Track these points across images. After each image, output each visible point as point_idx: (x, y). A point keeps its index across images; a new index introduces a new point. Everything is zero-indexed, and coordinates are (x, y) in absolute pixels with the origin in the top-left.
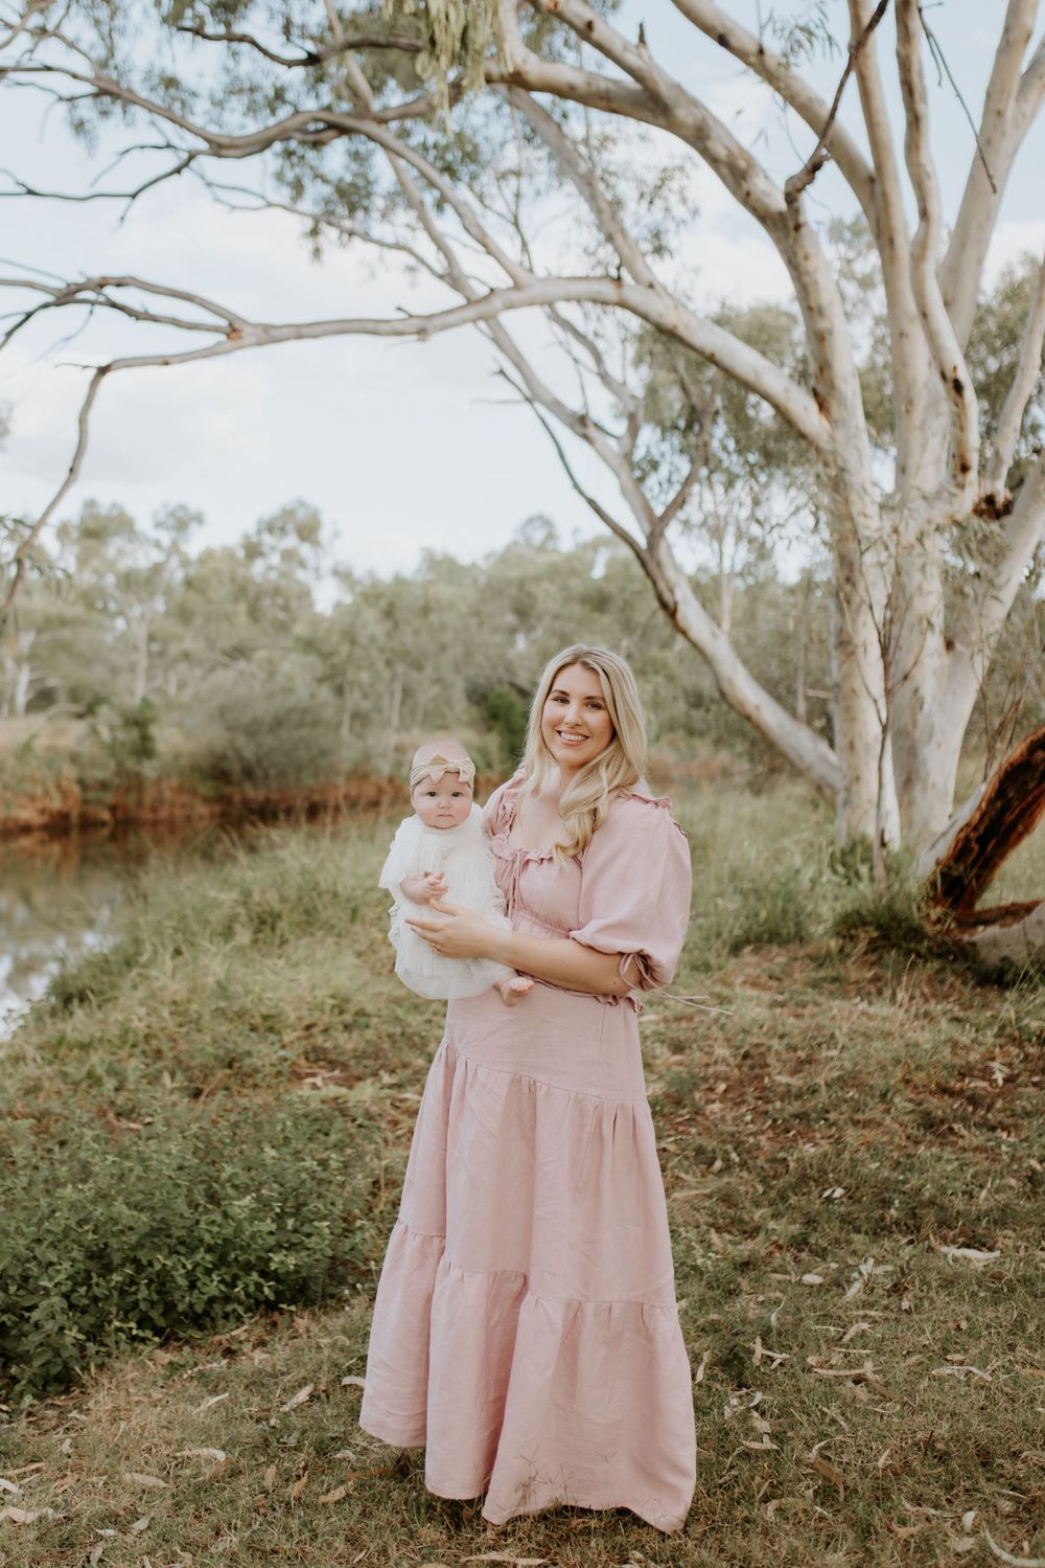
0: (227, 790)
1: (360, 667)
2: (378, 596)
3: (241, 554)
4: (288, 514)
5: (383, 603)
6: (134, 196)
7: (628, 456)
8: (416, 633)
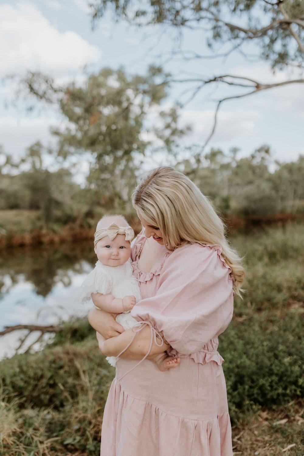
4: (263, 147)
5: (289, 169)
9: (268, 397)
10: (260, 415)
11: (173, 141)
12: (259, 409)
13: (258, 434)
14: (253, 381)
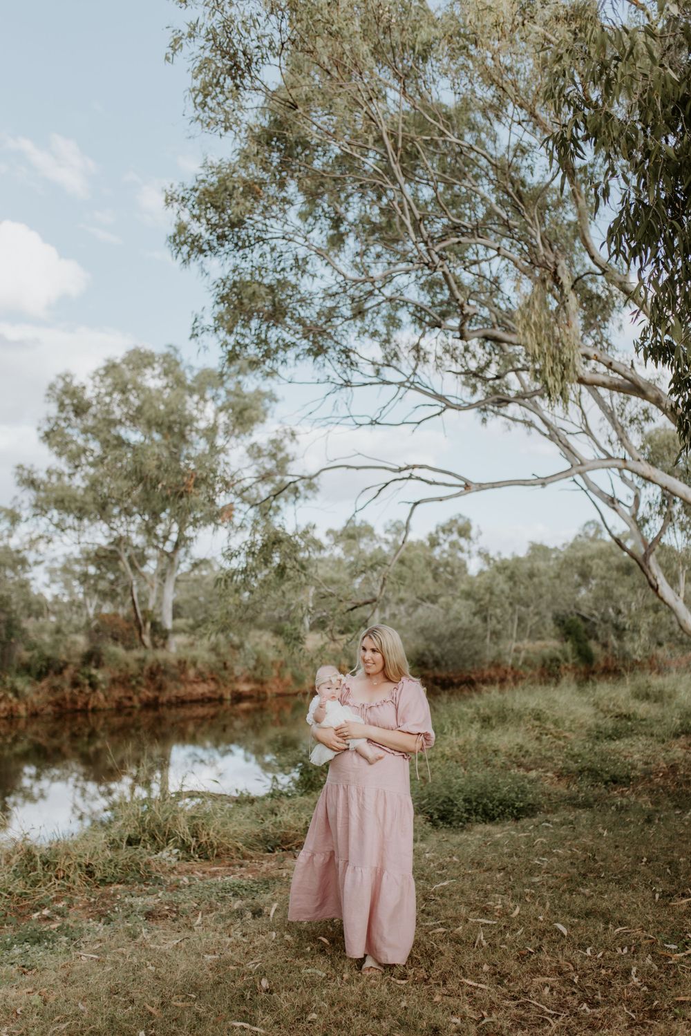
0: (426, 672)
1: (496, 607)
2: (505, 568)
3: (428, 544)
4: (453, 522)
5: (508, 572)
6: (419, 423)
7: (634, 516)
8: (526, 588)
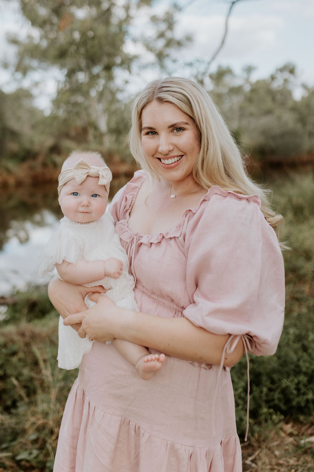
9: (294, 403)
10: (281, 429)
11: (168, 56)
12: (280, 421)
13: (280, 455)
14: (273, 382)
